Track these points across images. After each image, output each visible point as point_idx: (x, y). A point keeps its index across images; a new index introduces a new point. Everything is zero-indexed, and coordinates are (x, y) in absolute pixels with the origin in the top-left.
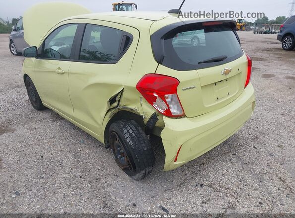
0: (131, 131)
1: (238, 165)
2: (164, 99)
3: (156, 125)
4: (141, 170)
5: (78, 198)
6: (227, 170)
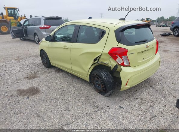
0: (104, 73)
1: (153, 91)
2: (122, 58)
3: (117, 70)
4: (109, 91)
5: (81, 103)
6: (148, 93)
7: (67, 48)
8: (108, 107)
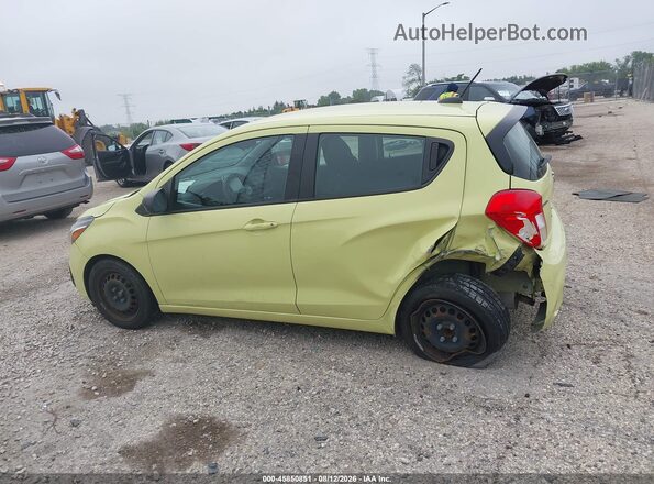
2: (535, 222)
3: (517, 266)
7: (272, 227)
8: (527, 396)
